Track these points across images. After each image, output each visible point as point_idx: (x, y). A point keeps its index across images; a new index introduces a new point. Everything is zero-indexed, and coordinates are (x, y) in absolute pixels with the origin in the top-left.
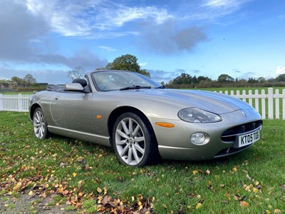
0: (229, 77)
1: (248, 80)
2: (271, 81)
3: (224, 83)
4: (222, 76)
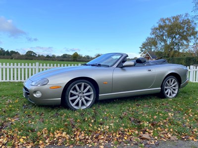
0: (34, 53)
1: (46, 56)
2: (58, 57)
3: (30, 57)
4: (29, 52)
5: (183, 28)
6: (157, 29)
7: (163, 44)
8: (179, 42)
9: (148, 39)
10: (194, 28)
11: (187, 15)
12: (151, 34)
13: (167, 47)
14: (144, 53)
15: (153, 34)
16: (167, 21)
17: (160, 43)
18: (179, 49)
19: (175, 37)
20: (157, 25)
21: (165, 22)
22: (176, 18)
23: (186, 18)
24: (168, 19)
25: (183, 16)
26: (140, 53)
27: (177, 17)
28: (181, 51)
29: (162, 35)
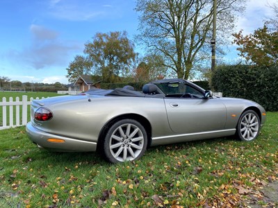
6: (92, 46)
7: (99, 66)
8: (117, 65)
9: (78, 58)
10: (132, 50)
11: (125, 33)
12: (84, 52)
13: (104, 70)
14: (73, 77)
15: (87, 51)
16: (104, 38)
17: (96, 65)
18: (118, 73)
19: (113, 58)
20: (92, 41)
21: (101, 38)
22: (114, 35)
23: (124, 37)
24: (105, 35)
25: (122, 34)
26: (67, 76)
28: (120, 75)
29: (99, 55)
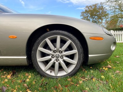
5: (99, 11)
6: (84, 13)
8: (97, 21)
12: (81, 16)
15: (82, 16)
16: (90, 8)
20: (84, 10)
21: (89, 8)
23: (101, 6)
24: (90, 6)
25: (99, 4)
27: (95, 5)
29: (87, 17)
